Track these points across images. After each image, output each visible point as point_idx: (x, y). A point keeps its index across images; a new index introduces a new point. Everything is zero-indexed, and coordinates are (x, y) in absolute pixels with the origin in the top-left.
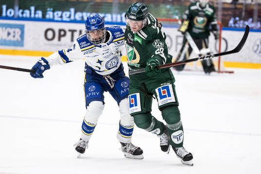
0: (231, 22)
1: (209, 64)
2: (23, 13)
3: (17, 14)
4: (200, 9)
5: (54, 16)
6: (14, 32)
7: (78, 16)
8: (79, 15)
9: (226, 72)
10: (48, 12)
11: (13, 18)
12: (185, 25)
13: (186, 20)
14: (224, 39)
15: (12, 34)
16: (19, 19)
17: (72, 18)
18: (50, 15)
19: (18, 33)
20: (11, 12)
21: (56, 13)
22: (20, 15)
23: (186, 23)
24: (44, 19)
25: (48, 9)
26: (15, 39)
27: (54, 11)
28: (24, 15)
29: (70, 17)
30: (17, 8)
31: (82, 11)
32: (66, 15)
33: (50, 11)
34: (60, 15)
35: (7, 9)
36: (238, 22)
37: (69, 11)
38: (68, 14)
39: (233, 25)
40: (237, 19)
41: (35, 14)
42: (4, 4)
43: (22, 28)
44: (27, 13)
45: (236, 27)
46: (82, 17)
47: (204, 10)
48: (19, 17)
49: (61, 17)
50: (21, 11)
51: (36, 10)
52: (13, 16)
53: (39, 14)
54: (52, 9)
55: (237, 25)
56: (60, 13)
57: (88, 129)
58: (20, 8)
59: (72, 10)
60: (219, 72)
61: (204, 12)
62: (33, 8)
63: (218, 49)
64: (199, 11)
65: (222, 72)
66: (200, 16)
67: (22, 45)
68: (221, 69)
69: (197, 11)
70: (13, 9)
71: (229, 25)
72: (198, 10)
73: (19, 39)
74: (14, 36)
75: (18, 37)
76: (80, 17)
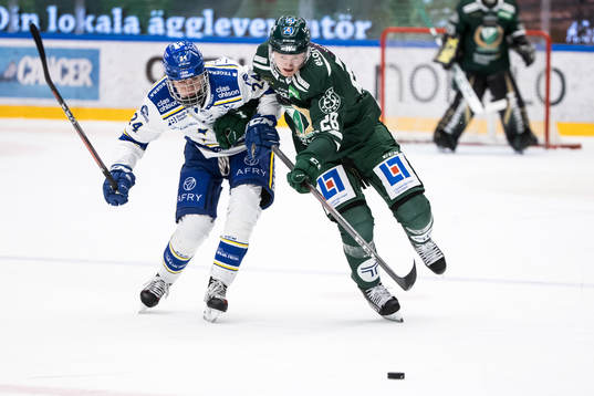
0: (572, 31)
1: (520, 129)
2: (94, 23)
3: (82, 24)
4: (485, 9)
5: (165, 28)
6: (77, 67)
7: (222, 26)
8: (223, 24)
9: (564, 146)
10: (153, 20)
11: (72, 36)
12: (451, 47)
13: (453, 37)
14: (558, 71)
15: (72, 72)
16: (86, 36)
17: (208, 31)
18: (156, 26)
19: (85, 68)
20: (68, 23)
21: (170, 22)
22: (90, 28)
23: (453, 43)
24: (143, 35)
25: (154, 13)
26: (79, 83)
27: (165, 18)
28: (99, 28)
29: (202, 29)
30: (81, 12)
31: (230, 16)
32: (194, 25)
33: (157, 16)
34: (179, 26)
35: (59, 15)
36: (589, 32)
37: (202, 16)
38: (198, 22)
39: (576, 40)
40: (586, 23)
41: (123, 24)
42: (52, 4)
43: (94, 57)
44: (104, 24)
45: (582, 42)
46: (232, 29)
47: (495, 9)
48: (86, 31)
49: (183, 29)
50: (90, 18)
51: (124, 15)
52: (73, 31)
53: (133, 25)
54: (161, 13)
55: (586, 39)
56: (179, 21)
57: (175, 263)
58: (88, 13)
59: (208, 13)
60: (547, 146)
61: (495, 14)
62: (117, 12)
63: (543, 93)
64: (484, 14)
65: (555, 147)
66: (486, 25)
67: (95, 97)
68: (553, 140)
69: (479, 15)
70: (73, 13)
71: (568, 39)
72: (480, 11)
73: (89, 83)
74: (76, 77)
75: (85, 78)
76: (225, 30)
